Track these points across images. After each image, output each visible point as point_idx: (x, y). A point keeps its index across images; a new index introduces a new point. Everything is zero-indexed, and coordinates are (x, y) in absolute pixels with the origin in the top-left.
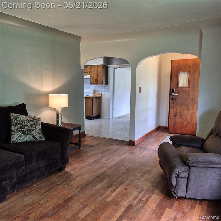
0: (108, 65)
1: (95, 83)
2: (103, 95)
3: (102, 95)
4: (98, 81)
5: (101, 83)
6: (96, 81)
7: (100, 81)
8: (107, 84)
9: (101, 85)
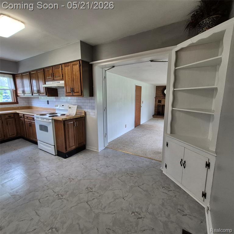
0: (93, 61)
1: (71, 94)
2: (87, 113)
3: (85, 113)
4: (75, 91)
5: (80, 94)
6: (73, 90)
7: (78, 91)
8: (93, 96)
9: (81, 98)
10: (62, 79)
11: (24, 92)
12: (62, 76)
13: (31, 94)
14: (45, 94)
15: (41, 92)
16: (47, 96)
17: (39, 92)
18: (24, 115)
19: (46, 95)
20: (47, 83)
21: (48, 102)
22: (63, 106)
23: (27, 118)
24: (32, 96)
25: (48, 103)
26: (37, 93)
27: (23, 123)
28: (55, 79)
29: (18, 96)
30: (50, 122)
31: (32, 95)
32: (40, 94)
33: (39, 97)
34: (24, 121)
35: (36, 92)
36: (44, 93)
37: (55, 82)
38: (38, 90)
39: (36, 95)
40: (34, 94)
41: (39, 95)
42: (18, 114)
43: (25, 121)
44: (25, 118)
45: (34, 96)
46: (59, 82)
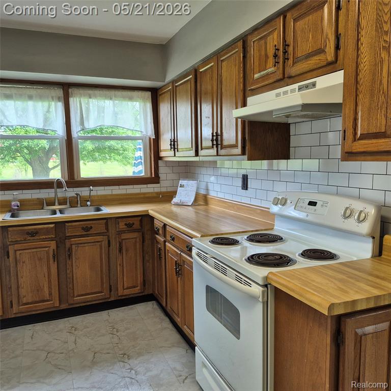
10: (330, 67)
11: (174, 144)
12: (337, 47)
13: (193, 153)
14: (238, 150)
15: (225, 143)
16: (246, 157)
17: (217, 140)
18: (165, 225)
19: (243, 153)
20: (250, 100)
21: (245, 179)
22: (312, 204)
23: (173, 239)
24: (196, 159)
25: (245, 186)
26: (213, 147)
27: (160, 254)
28: (293, 70)
29: (161, 158)
30: (253, 298)
31: (197, 154)
32: (222, 152)
33: (215, 162)
34: (163, 249)
35: (207, 143)
36: (235, 146)
37: (288, 88)
38: (217, 135)
39: (207, 154)
40: (201, 153)
41: (218, 155)
42: (152, 218)
43: (167, 248)
44: (169, 238)
45: (201, 159)
46: (314, 85)
